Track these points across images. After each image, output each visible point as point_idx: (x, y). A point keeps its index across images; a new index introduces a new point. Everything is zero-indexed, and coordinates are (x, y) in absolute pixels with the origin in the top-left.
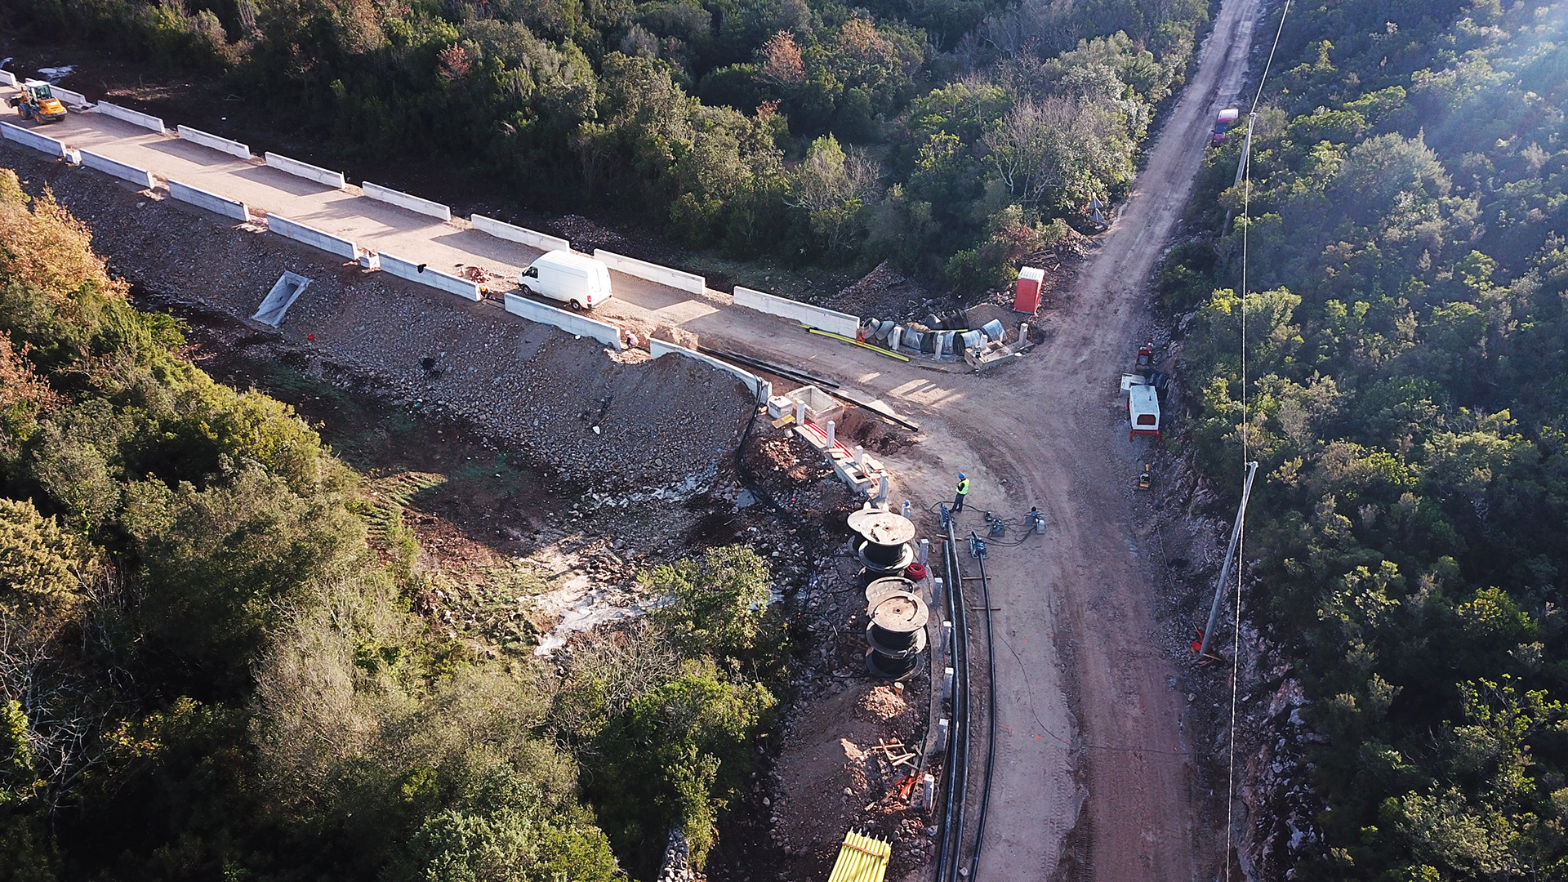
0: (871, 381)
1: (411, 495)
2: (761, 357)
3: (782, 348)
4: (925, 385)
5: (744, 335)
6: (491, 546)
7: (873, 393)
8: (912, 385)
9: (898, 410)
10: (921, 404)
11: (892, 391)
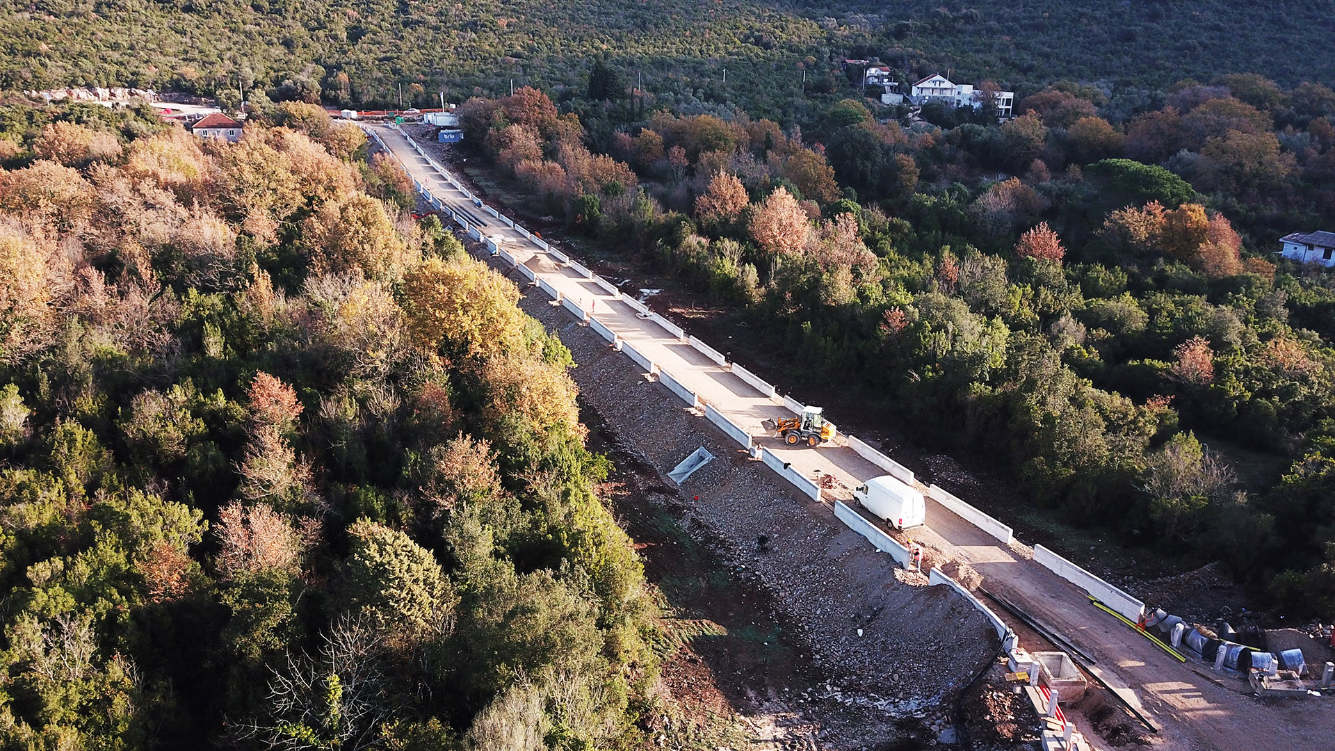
0: (1131, 667)
1: (694, 636)
2: (1033, 613)
3: (1057, 610)
4: (1189, 690)
5: (1026, 588)
6: (727, 696)
7: (1128, 680)
8: (1174, 686)
9: (1146, 706)
10: (1173, 707)
11: (1149, 685)
